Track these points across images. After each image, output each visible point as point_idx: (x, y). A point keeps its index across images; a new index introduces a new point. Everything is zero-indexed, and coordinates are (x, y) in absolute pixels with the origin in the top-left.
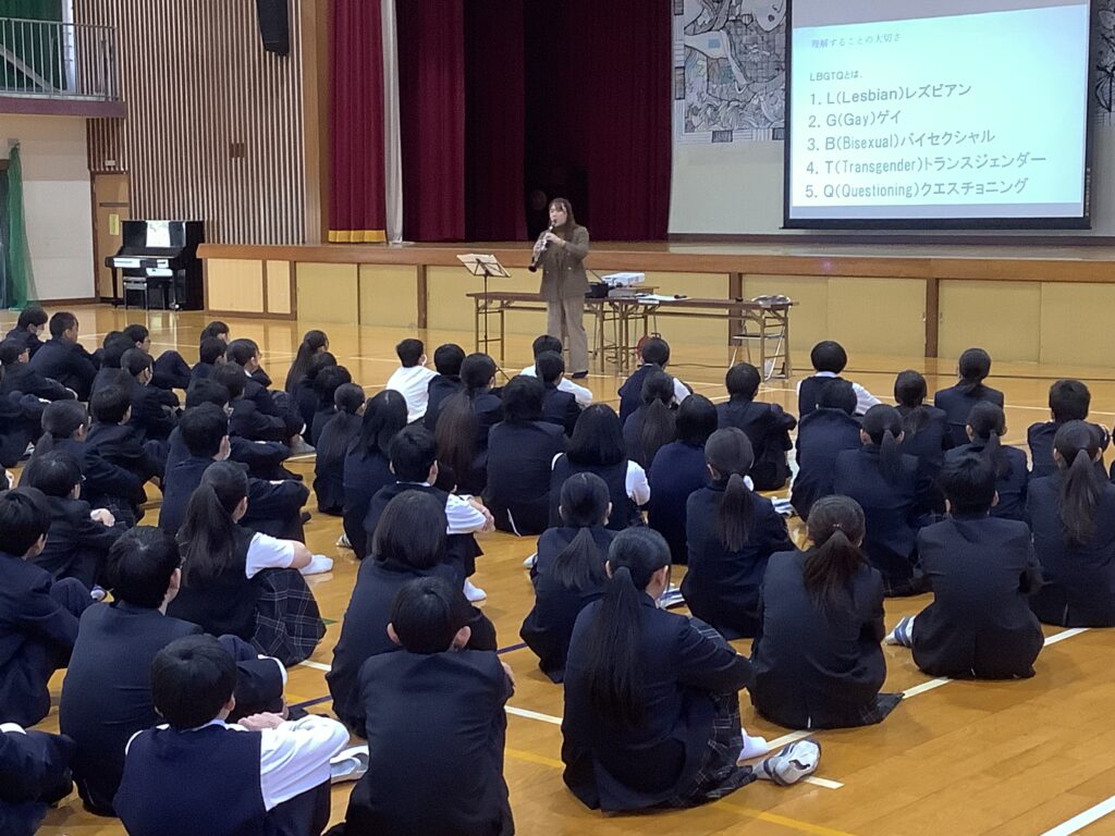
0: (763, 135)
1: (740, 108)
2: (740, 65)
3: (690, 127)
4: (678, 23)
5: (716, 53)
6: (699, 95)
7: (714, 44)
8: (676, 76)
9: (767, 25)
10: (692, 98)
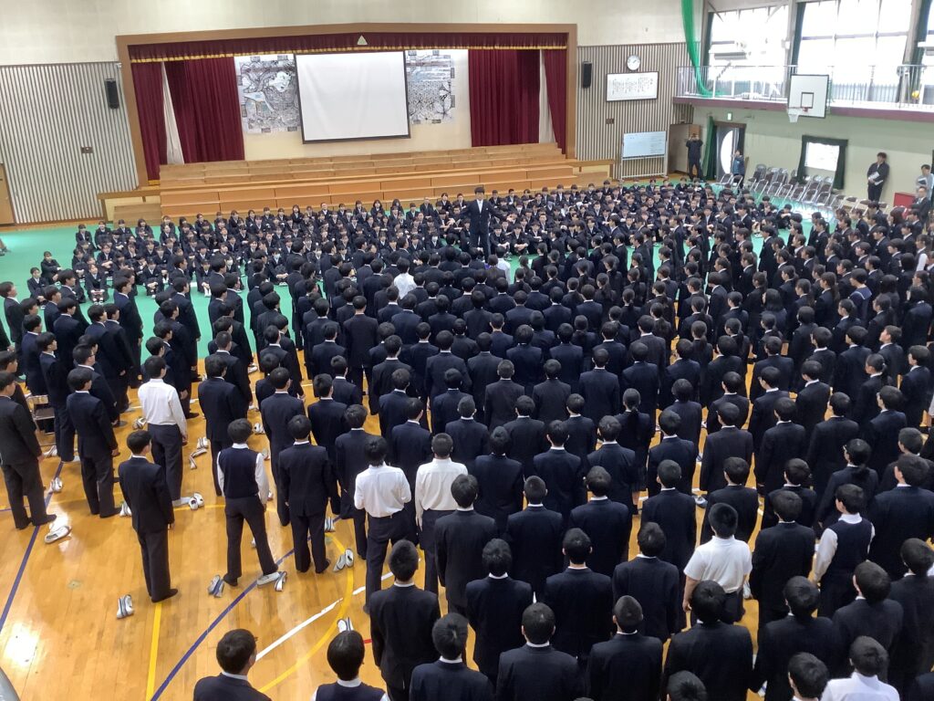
0: (283, 129)
1: (273, 120)
2: (271, 104)
3: (251, 127)
4: (240, 88)
5: (258, 100)
6: (254, 115)
7: (257, 96)
8: (242, 108)
9: (279, 89)
10: (250, 116)
